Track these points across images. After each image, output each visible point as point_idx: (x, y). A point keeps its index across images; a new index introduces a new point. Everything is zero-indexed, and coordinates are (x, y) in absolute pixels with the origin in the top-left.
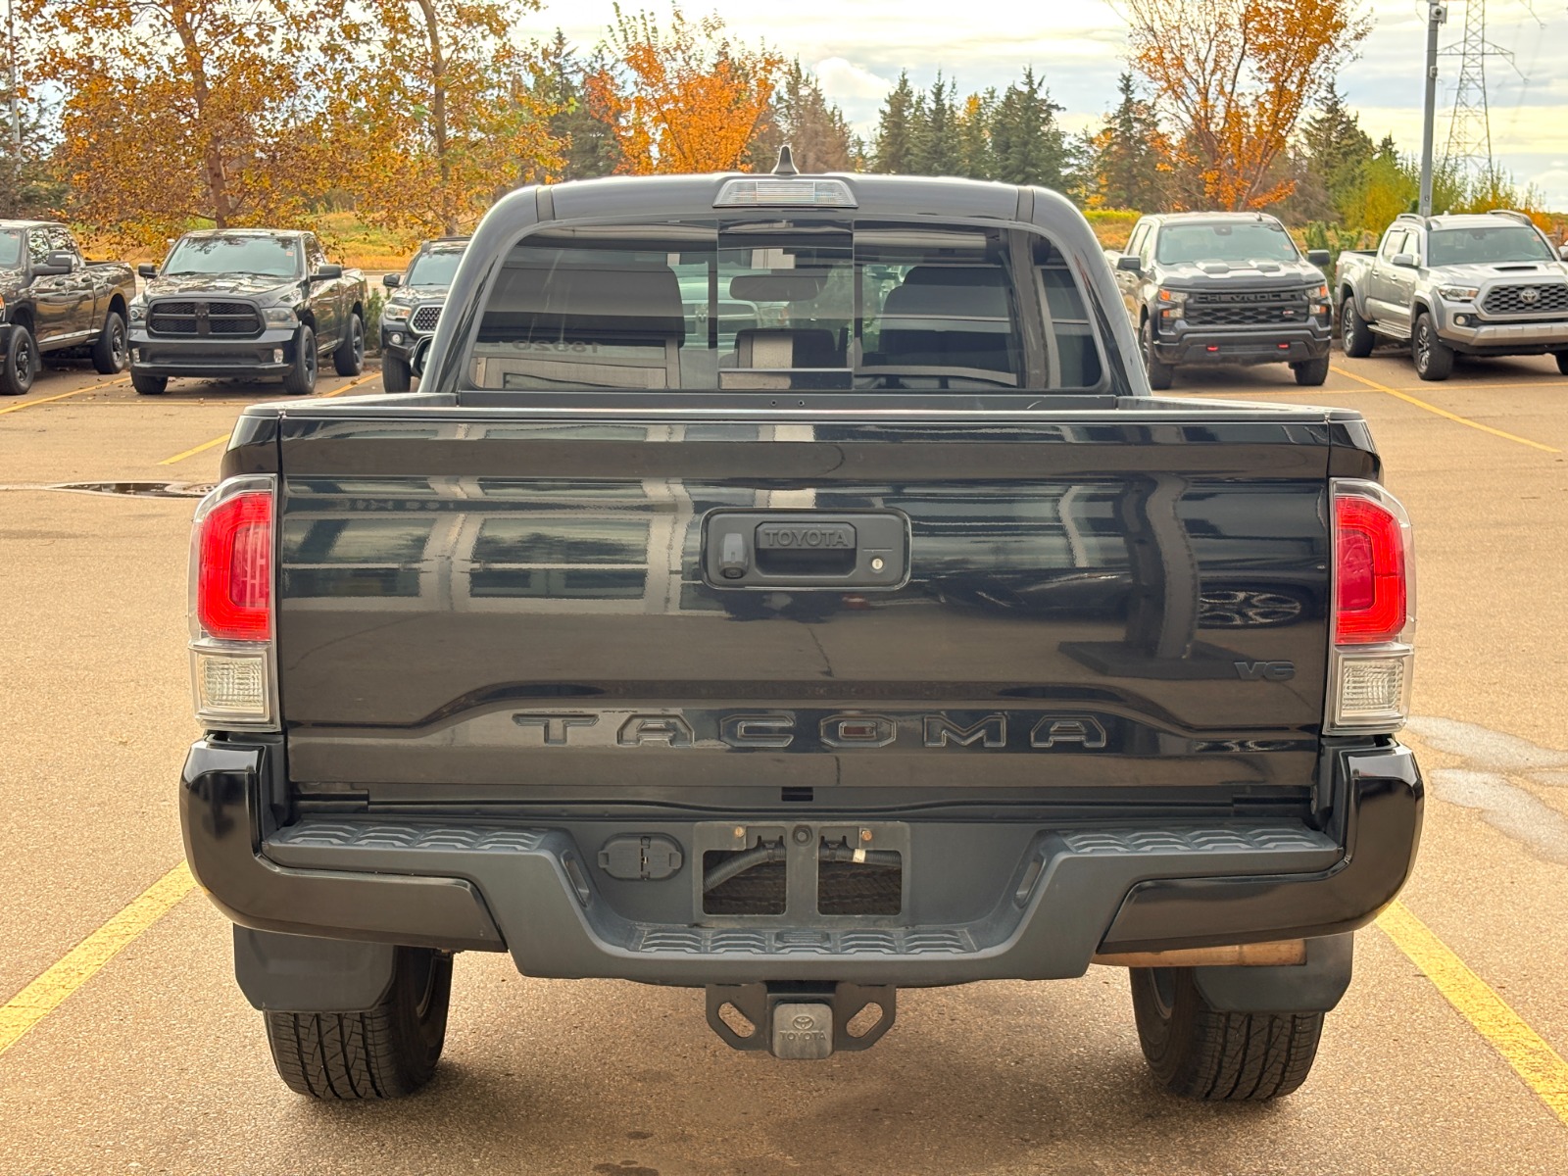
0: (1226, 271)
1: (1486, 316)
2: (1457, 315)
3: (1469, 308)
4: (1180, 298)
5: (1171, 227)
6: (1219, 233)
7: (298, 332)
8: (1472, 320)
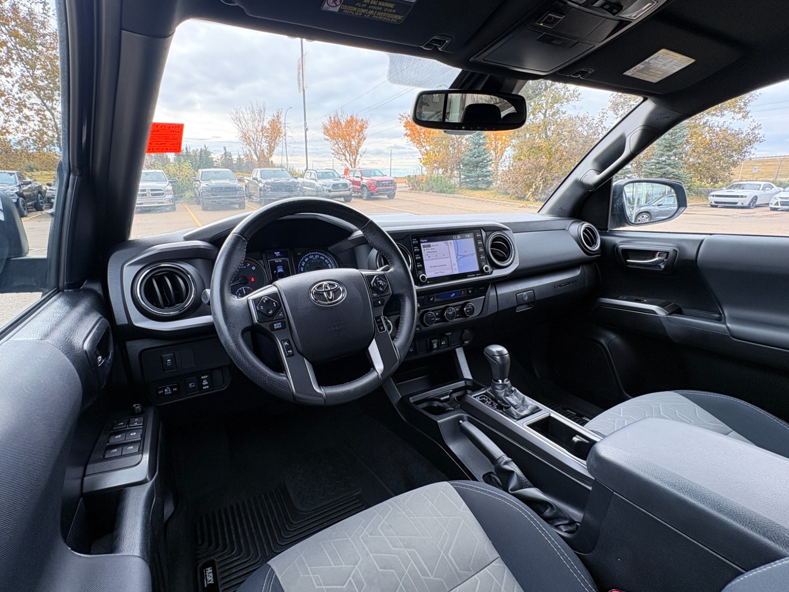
0: (279, 180)
1: (332, 190)
2: (326, 190)
3: (329, 188)
4: (269, 186)
5: (263, 171)
6: (274, 172)
7: (18, 199)
8: (330, 191)
